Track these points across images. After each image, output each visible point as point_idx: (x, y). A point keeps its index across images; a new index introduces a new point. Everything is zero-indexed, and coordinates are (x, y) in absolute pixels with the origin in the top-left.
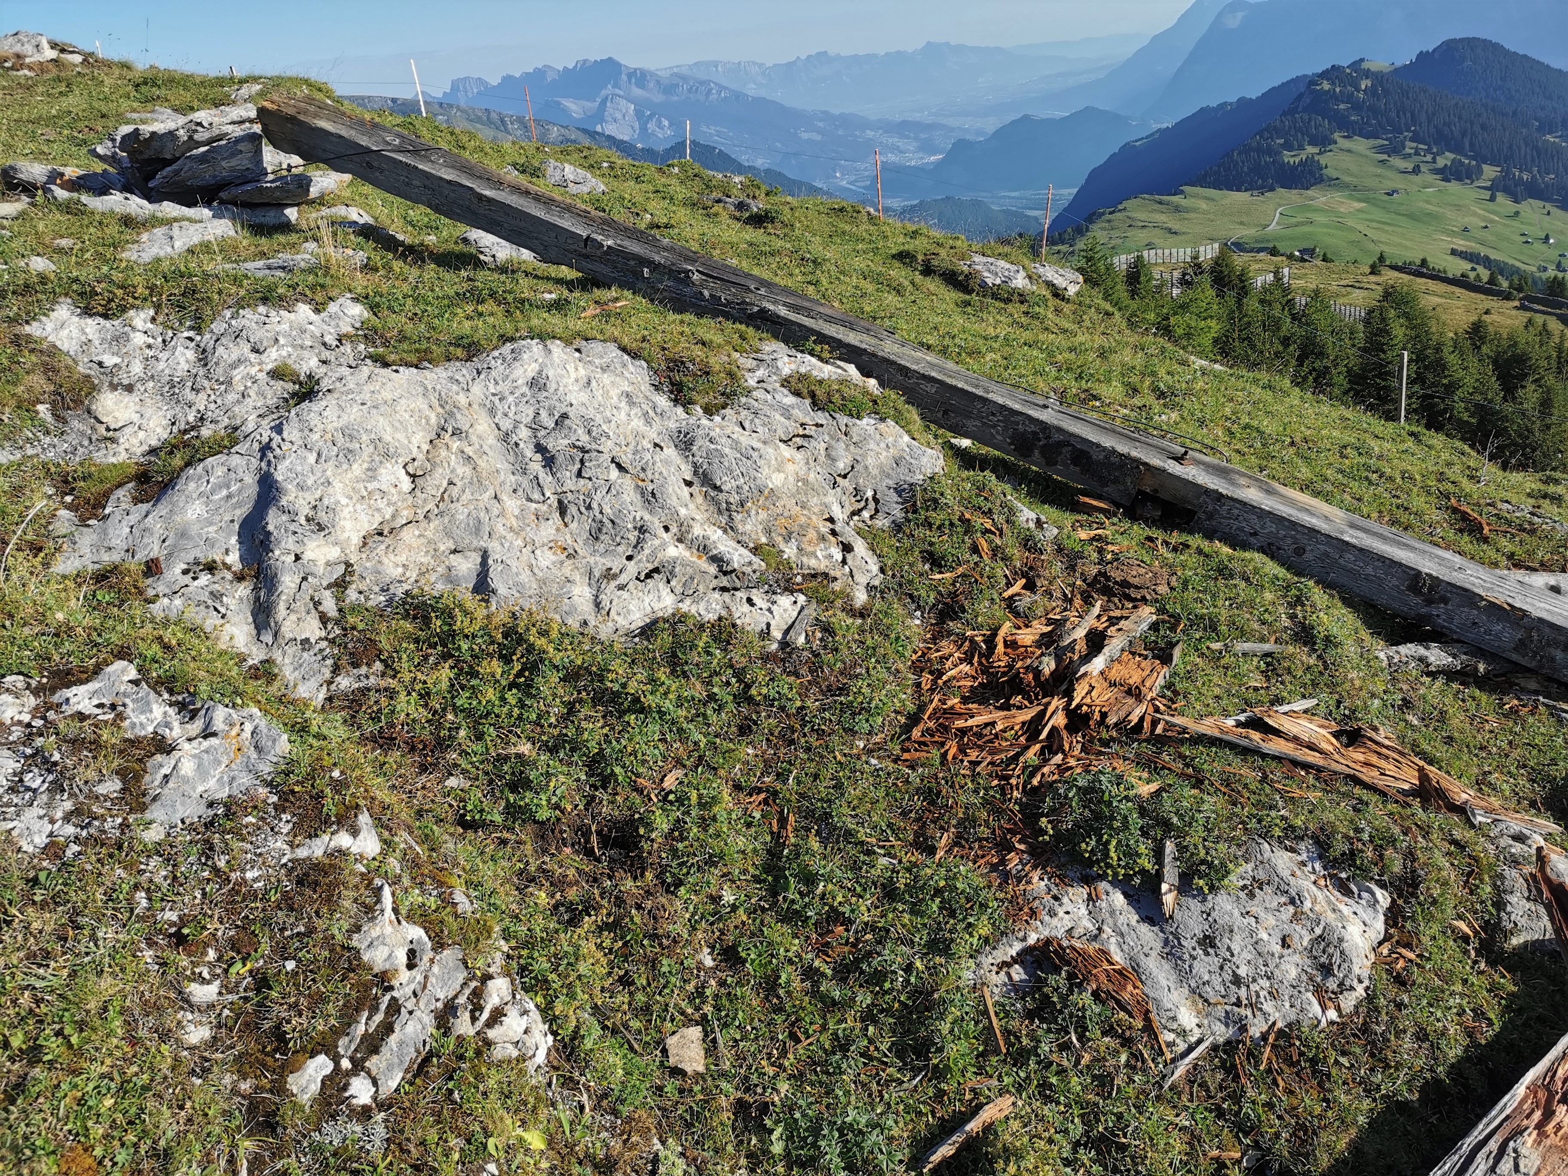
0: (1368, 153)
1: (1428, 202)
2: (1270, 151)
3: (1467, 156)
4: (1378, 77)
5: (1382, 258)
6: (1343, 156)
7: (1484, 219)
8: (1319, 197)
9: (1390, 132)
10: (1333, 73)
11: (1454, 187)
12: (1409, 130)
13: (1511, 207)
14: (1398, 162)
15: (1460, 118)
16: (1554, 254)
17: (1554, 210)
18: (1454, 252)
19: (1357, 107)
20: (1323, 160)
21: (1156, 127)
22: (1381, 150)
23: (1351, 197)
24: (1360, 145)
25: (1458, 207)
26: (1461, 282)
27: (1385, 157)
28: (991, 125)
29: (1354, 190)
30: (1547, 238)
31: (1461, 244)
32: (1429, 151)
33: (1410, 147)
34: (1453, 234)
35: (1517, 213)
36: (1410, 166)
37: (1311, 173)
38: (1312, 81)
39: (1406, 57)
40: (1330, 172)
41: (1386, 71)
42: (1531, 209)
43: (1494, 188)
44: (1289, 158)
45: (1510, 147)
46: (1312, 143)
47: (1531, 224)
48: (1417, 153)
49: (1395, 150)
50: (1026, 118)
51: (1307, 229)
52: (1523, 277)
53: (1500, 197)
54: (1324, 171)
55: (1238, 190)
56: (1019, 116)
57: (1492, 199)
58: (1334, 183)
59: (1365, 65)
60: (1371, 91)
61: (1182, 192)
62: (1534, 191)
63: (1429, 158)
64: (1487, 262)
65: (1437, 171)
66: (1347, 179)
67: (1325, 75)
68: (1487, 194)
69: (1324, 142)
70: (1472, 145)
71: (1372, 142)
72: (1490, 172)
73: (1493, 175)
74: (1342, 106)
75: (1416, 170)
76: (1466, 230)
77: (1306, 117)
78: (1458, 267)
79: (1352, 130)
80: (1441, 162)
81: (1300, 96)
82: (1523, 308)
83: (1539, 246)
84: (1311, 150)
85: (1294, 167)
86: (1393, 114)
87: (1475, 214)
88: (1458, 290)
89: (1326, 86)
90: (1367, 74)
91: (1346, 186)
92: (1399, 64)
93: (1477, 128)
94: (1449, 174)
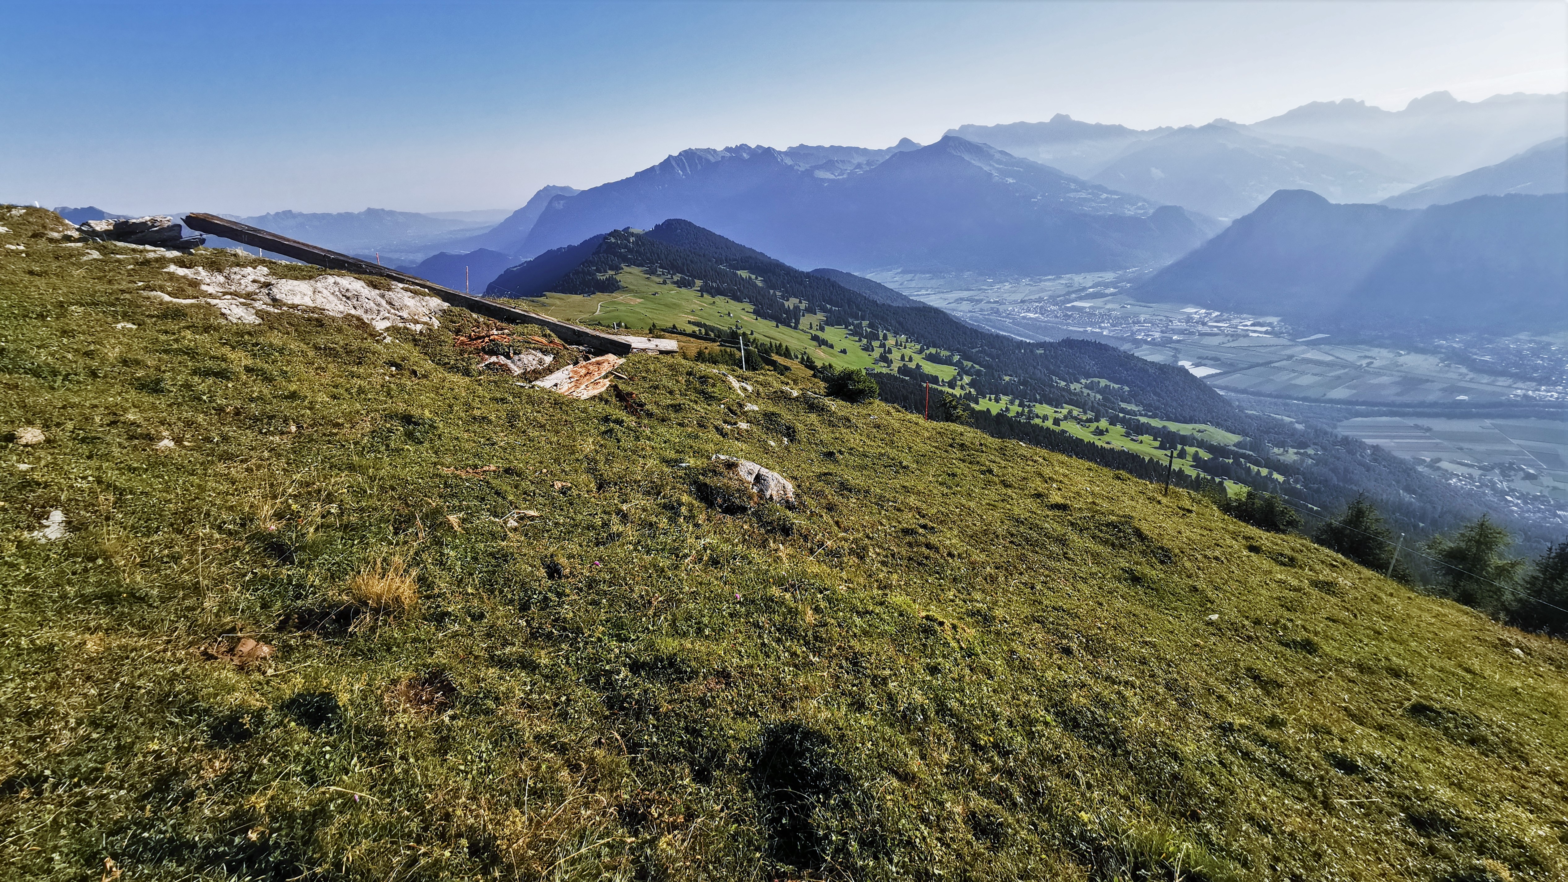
0: (641, 274)
1: (673, 298)
2: (589, 273)
3: (687, 276)
4: (637, 236)
5: (654, 325)
6: (627, 276)
7: (701, 306)
8: (619, 297)
9: (648, 263)
10: (615, 233)
11: (683, 290)
12: (658, 263)
13: (712, 300)
14: (654, 278)
15: (680, 257)
16: (733, 321)
17: (730, 301)
18: (689, 322)
19: (630, 251)
20: (618, 278)
21: (523, 260)
22: (646, 272)
23: (634, 296)
24: (635, 270)
25: (687, 300)
26: (693, 335)
27: (648, 276)
28: (420, 257)
29: (635, 293)
30: (729, 314)
31: (692, 318)
32: (669, 273)
33: (659, 271)
34: (687, 313)
35: (714, 302)
36: (661, 281)
37: (613, 284)
38: (605, 237)
39: (650, 227)
40: (622, 284)
41: (641, 233)
42: (720, 300)
43: (702, 290)
44: (600, 277)
45: (705, 271)
46: (611, 269)
47: (721, 307)
48: (663, 274)
49: (653, 272)
50: (442, 255)
51: (616, 313)
52: (719, 331)
53: (705, 295)
54: (619, 283)
55: (576, 294)
56: (436, 253)
57: (702, 296)
58: (625, 290)
59: (631, 230)
60: (636, 243)
61: (545, 295)
62: (719, 292)
63: (669, 276)
64: (704, 326)
65: (674, 283)
66: (631, 287)
67: (611, 234)
68: (699, 294)
69: (617, 269)
70: (688, 270)
71: (641, 269)
73: (700, 284)
74: (623, 250)
75: (665, 283)
76: (693, 311)
77: (605, 256)
78: (690, 329)
79: (631, 263)
80: (675, 278)
81: (600, 245)
82: (721, 345)
83: (726, 317)
84: (611, 272)
85: (603, 282)
86: (649, 255)
87: (695, 303)
88: (692, 339)
89: (613, 240)
90: (632, 234)
91: (631, 291)
92: (647, 230)
93: (689, 262)
94: (680, 284)
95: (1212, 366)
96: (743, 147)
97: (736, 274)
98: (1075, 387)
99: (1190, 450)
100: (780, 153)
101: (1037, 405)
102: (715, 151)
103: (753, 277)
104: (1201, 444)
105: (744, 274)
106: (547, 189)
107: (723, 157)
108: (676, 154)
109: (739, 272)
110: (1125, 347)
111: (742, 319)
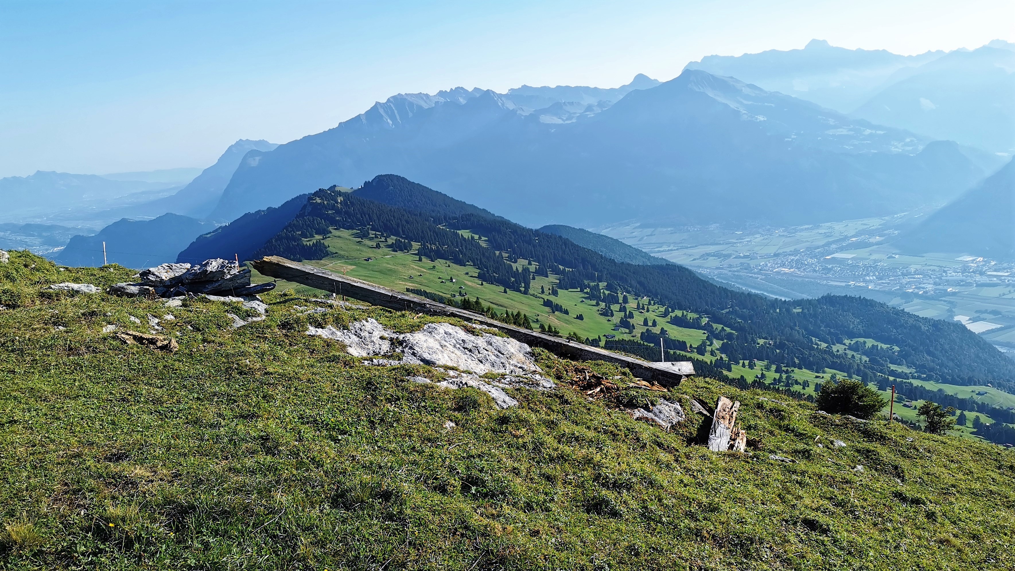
0: (350, 237)
1: (388, 264)
2: (294, 239)
3: (403, 238)
4: (346, 195)
6: (336, 240)
7: (419, 271)
8: (328, 264)
9: (358, 226)
10: (320, 193)
11: (399, 254)
12: (369, 225)
13: (431, 264)
14: (367, 242)
15: (394, 217)
16: (456, 287)
17: (451, 264)
19: (338, 212)
20: (326, 242)
21: (217, 225)
22: (356, 236)
23: (346, 263)
24: (345, 233)
25: (404, 265)
27: (360, 239)
28: (99, 225)
29: (347, 259)
30: (451, 279)
31: (411, 285)
32: (382, 235)
33: (372, 233)
34: (405, 280)
35: (434, 267)
36: (375, 245)
37: (321, 251)
38: (309, 198)
39: (358, 184)
40: (331, 249)
41: (349, 192)
42: (440, 263)
44: (307, 242)
45: (423, 232)
46: (318, 233)
47: (442, 272)
48: (376, 237)
49: (364, 235)
50: (124, 220)
53: (424, 259)
54: (328, 249)
56: (118, 219)
57: (420, 260)
58: (334, 256)
59: (337, 189)
60: (344, 203)
62: (439, 255)
63: (383, 239)
64: (426, 294)
65: (389, 246)
66: (342, 253)
67: (316, 194)
68: (417, 258)
69: (324, 232)
70: (403, 231)
71: (351, 232)
72: (416, 245)
73: (418, 247)
74: (330, 212)
75: (378, 246)
76: (411, 277)
77: (311, 218)
79: (339, 226)
80: (390, 241)
81: (305, 206)
83: (448, 283)
84: (318, 237)
85: (310, 247)
86: (359, 216)
87: (413, 269)
89: (318, 200)
90: (340, 194)
91: (341, 257)
92: (355, 188)
93: (404, 223)
94: (395, 247)
95: (991, 321)
96: (459, 90)
97: (457, 235)
98: (837, 348)
99: (971, 415)
100: (500, 96)
101: (796, 370)
102: (427, 95)
103: (476, 237)
104: (982, 408)
105: (465, 234)
106: (240, 143)
107: (437, 103)
108: (383, 100)
109: (460, 232)
110: (894, 302)
111: (465, 285)
